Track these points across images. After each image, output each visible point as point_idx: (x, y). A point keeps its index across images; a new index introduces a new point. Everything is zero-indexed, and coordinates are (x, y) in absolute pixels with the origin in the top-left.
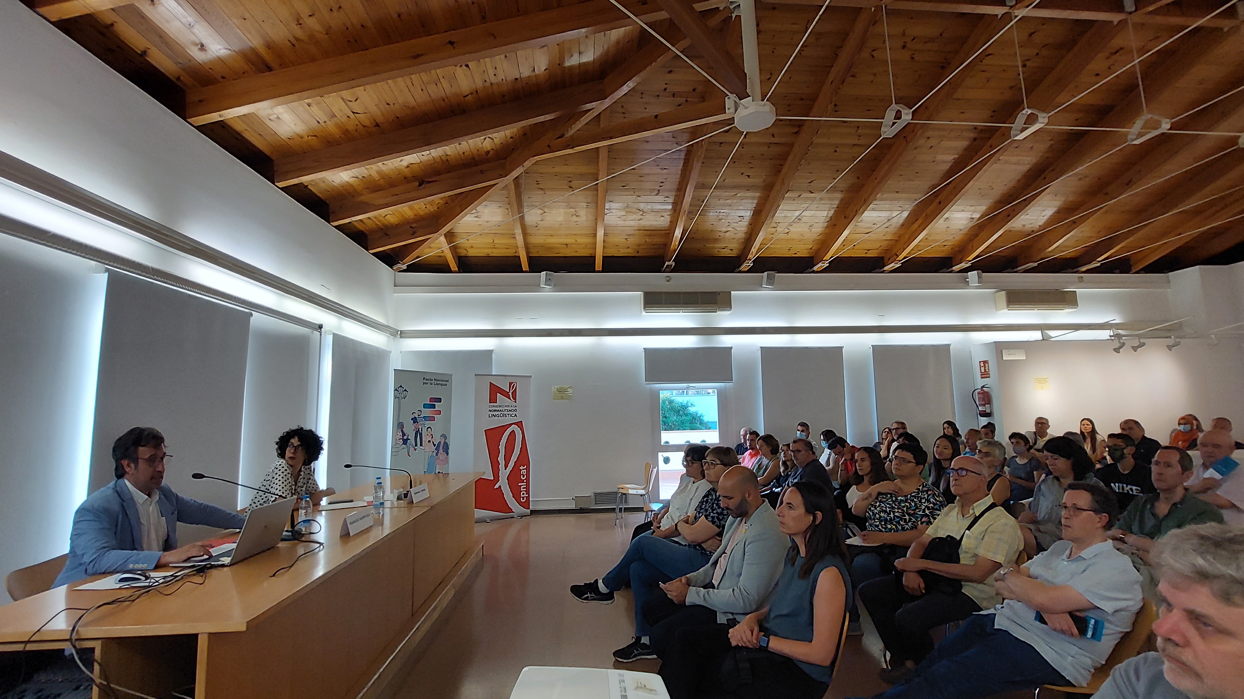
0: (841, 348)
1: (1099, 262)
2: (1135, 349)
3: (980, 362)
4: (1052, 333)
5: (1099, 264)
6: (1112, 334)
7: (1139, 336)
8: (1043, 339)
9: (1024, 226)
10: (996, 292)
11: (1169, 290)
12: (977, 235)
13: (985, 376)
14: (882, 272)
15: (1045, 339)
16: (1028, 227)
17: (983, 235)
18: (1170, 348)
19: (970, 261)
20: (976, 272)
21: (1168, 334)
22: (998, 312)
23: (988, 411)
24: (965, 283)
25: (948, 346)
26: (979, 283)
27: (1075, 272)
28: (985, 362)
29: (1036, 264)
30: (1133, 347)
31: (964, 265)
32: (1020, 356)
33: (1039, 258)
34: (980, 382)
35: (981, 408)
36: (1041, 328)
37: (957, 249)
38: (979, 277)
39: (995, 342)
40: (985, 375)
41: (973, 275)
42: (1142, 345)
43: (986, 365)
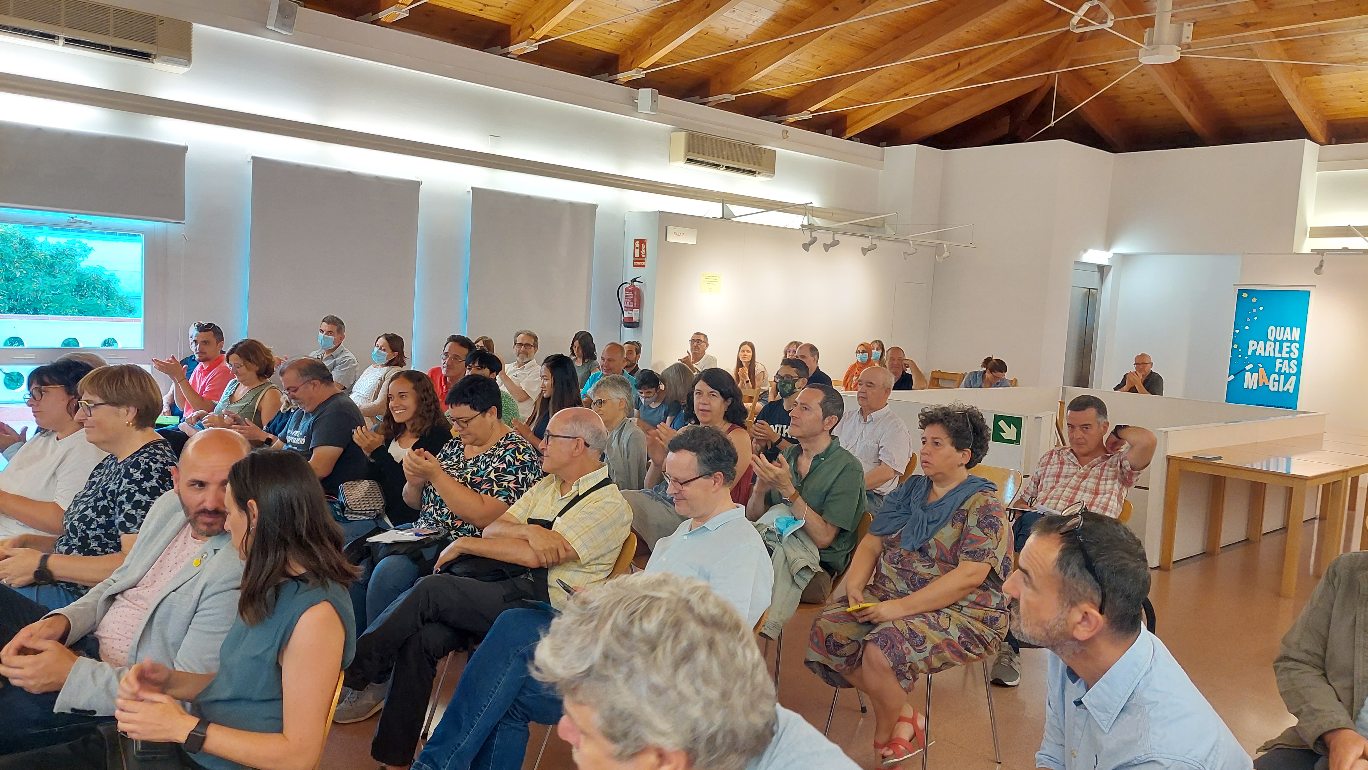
0: (417, 184)
1: (812, 113)
2: (827, 247)
3: (635, 241)
4: (736, 210)
5: (810, 117)
6: (806, 223)
7: (835, 231)
8: (723, 218)
9: (727, 29)
10: (674, 131)
11: (881, 171)
12: (659, 27)
13: (639, 263)
14: (505, 55)
15: (726, 217)
16: (732, 34)
17: (668, 29)
18: (865, 251)
19: (645, 70)
20: (650, 89)
21: (867, 233)
22: (672, 164)
23: (636, 319)
24: (633, 106)
25: (594, 207)
26: (650, 111)
27: (780, 122)
28: (642, 242)
29: (733, 98)
30: (825, 245)
31: (634, 74)
32: (687, 238)
33: (739, 87)
34: (632, 272)
35: (626, 314)
36: (725, 199)
37: (629, 43)
38: (654, 101)
39: (660, 212)
40: (640, 261)
41: (645, 94)
42: (835, 243)
43: (643, 246)
